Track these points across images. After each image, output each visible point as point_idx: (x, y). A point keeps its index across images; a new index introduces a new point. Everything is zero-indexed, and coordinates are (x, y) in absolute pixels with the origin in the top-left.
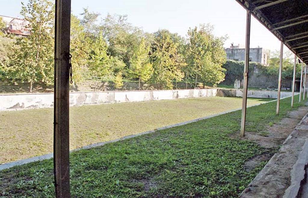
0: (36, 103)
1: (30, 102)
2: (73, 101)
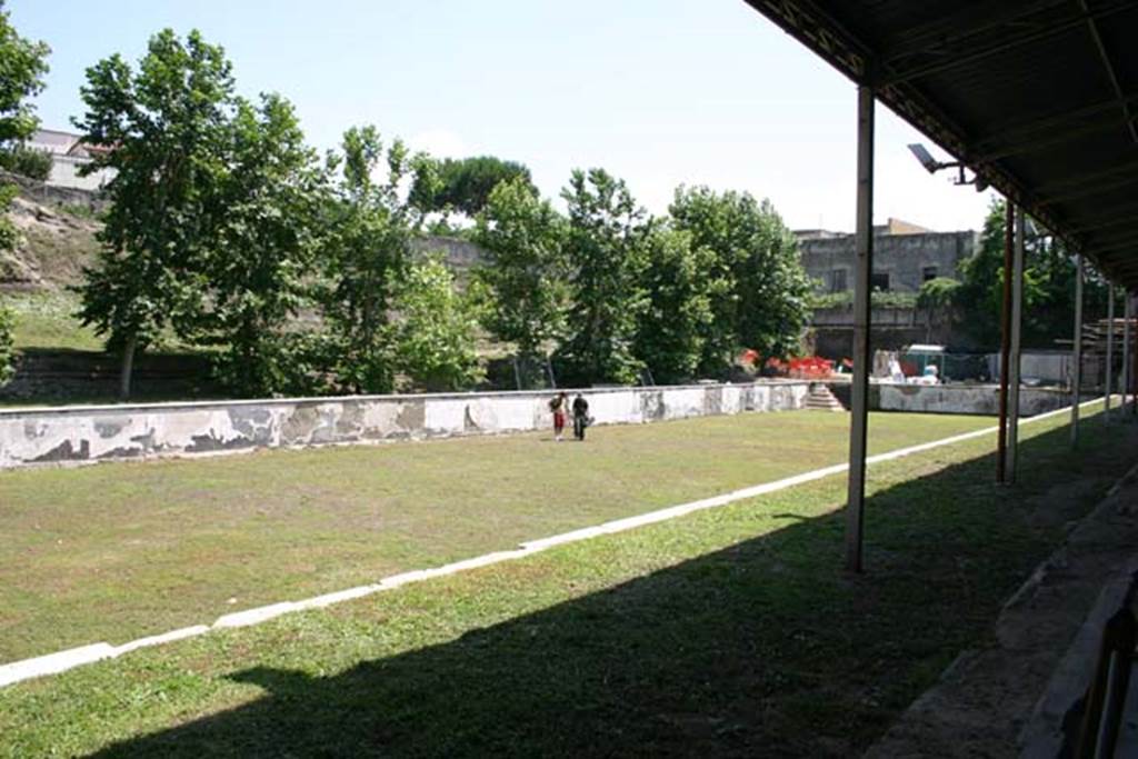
0: (133, 439)
1: (110, 436)
2: (269, 431)
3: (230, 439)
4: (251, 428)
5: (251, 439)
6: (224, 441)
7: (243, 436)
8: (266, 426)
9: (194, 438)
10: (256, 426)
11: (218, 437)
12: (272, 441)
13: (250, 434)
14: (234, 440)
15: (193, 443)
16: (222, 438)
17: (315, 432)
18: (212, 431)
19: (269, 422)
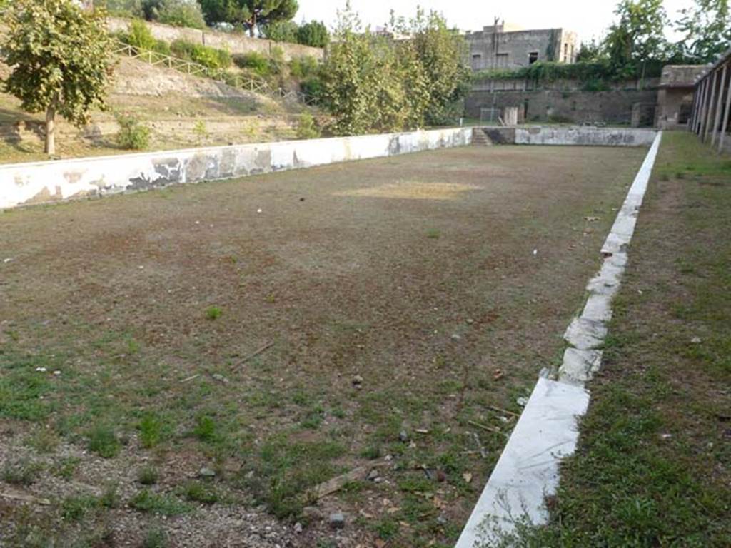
0: (91, 183)
1: (75, 181)
2: (178, 172)
3: (155, 179)
4: (167, 171)
5: (168, 178)
6: (151, 181)
7: (162, 177)
8: (177, 169)
9: (131, 180)
10: (170, 169)
11: (147, 179)
12: (181, 178)
13: (166, 175)
14: (157, 180)
15: (131, 183)
16: (149, 179)
17: (207, 172)
18: (142, 174)
19: (178, 166)
